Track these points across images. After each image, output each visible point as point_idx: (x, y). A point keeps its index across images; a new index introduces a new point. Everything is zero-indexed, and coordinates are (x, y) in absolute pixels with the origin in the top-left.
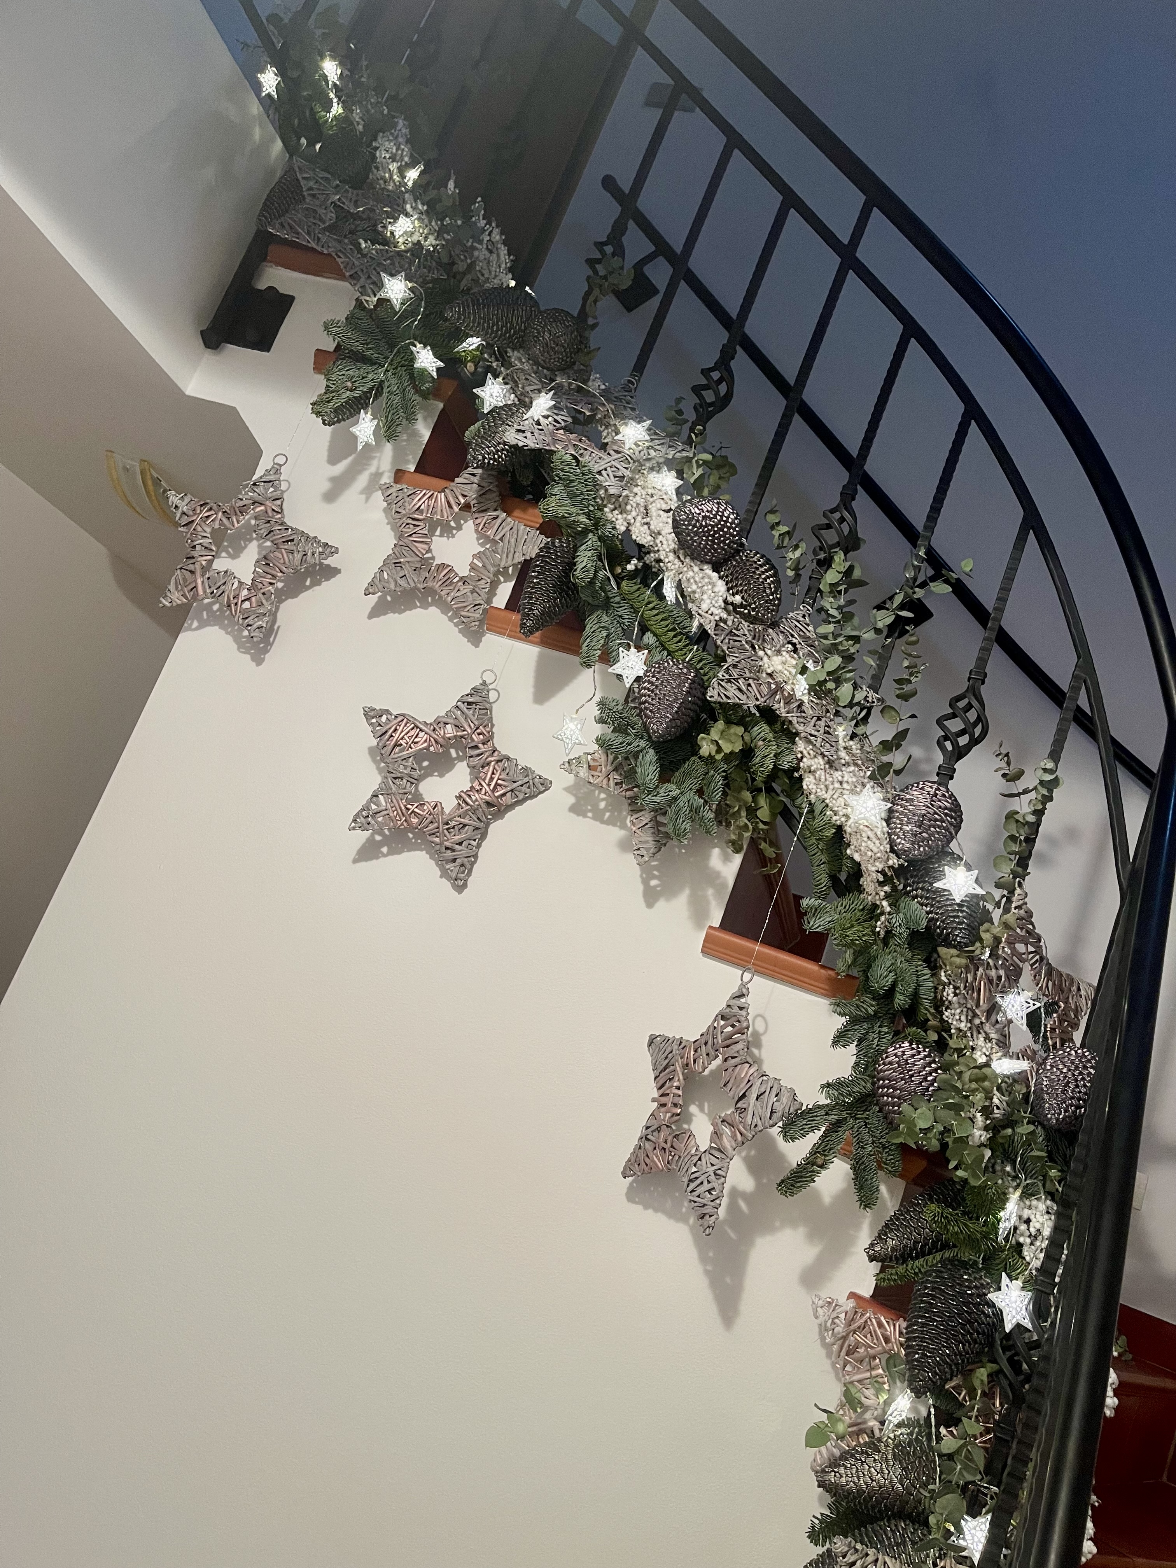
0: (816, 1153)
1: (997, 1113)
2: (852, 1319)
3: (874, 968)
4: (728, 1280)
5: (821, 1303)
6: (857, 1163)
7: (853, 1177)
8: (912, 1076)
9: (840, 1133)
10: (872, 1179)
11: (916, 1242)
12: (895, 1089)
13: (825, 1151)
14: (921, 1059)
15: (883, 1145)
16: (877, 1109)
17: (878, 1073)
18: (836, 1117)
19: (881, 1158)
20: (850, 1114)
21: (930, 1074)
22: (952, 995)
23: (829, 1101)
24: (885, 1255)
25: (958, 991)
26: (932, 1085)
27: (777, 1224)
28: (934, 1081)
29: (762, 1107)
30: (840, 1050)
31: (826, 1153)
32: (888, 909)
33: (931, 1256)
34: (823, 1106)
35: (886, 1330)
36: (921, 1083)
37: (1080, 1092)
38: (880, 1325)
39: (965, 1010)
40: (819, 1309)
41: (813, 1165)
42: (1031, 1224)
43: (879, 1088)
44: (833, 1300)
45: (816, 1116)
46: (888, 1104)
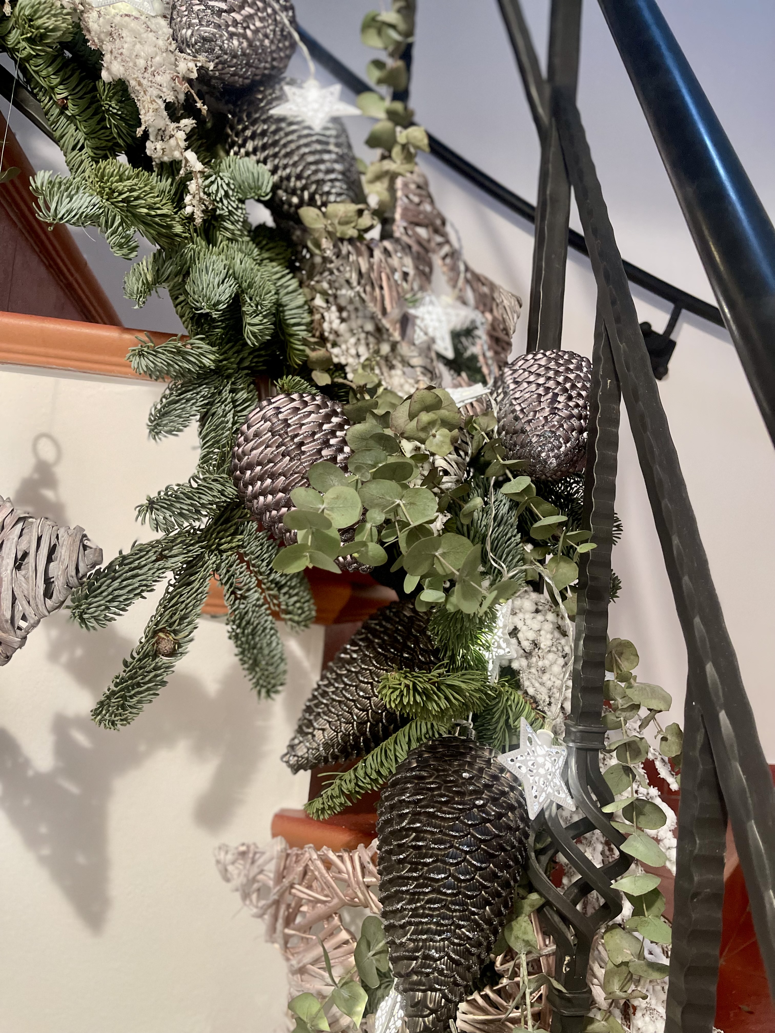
0: (155, 633)
1: (448, 483)
2: (285, 868)
3: (194, 275)
4: (81, 860)
5: (230, 857)
6: (239, 626)
7: (237, 651)
8: (302, 444)
9: (196, 585)
10: (269, 644)
11: (362, 723)
12: (273, 476)
13: (171, 625)
14: (310, 413)
15: (277, 583)
16: (255, 525)
17: (240, 460)
18: (180, 558)
19: (279, 605)
20: (207, 547)
21: (333, 433)
22: (338, 321)
23: (160, 535)
24: (316, 758)
25: (345, 314)
26: (341, 450)
27: (142, 748)
28: (344, 442)
29: (26, 579)
30: (167, 441)
31: (175, 627)
32: (199, 166)
33: (391, 740)
34: (151, 545)
35: (340, 872)
36: (319, 451)
37: (577, 406)
38: (328, 865)
39: (363, 336)
40: (230, 868)
41: (155, 656)
42: (520, 635)
43: (246, 486)
44: (248, 847)
45: (140, 567)
46: (267, 508)
